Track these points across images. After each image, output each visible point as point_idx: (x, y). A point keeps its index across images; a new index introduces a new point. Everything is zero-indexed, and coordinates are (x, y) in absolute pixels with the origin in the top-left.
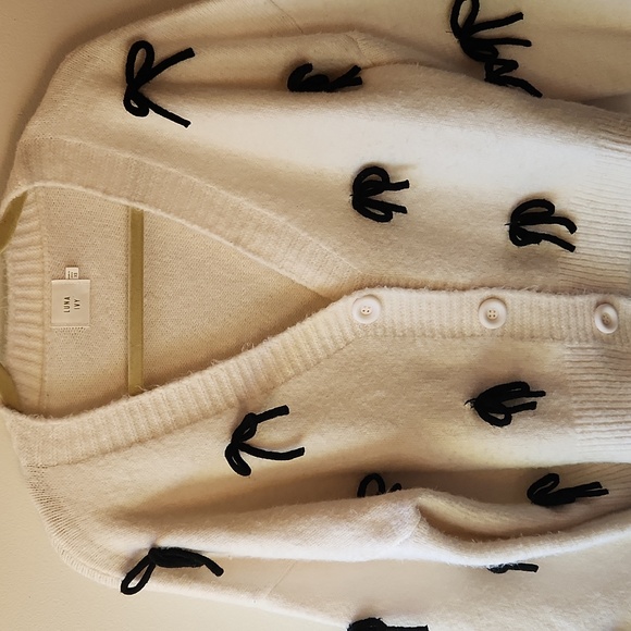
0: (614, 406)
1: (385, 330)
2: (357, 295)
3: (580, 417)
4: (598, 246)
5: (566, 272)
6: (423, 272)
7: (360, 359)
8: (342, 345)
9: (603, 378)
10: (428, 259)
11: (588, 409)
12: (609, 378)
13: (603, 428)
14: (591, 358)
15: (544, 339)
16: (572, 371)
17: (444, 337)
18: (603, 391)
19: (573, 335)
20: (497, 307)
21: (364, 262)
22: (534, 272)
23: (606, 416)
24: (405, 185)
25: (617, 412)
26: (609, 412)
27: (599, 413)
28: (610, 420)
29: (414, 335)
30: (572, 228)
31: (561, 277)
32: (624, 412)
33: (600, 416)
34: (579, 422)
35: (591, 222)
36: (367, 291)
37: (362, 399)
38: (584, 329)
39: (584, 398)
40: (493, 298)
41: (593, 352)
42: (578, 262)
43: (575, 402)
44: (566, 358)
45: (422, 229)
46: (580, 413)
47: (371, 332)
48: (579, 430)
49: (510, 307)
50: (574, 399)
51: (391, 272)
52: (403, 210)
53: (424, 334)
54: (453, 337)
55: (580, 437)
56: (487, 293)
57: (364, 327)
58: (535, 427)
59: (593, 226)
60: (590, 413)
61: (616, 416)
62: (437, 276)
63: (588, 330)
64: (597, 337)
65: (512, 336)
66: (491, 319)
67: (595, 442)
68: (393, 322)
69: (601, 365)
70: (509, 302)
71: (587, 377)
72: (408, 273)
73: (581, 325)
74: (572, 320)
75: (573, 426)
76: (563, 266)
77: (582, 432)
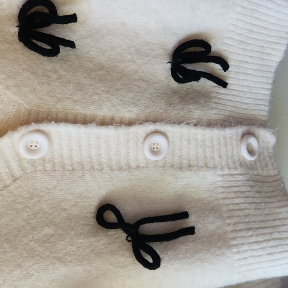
0: (263, 225)
1: (54, 165)
2: (23, 130)
3: (234, 238)
4: (245, 83)
5: (219, 106)
6: (92, 107)
7: (28, 195)
8: (8, 182)
9: (251, 200)
10: (96, 94)
11: (240, 230)
12: (255, 200)
13: (255, 247)
14: (239, 183)
15: (200, 168)
16: (224, 195)
17: (112, 170)
18: (252, 212)
19: (224, 163)
20: (159, 140)
21: (31, 97)
22: (191, 107)
23: (257, 235)
24: (73, 18)
25: (266, 231)
26: (259, 231)
27: (250, 233)
28: (260, 239)
29: (83, 169)
30: (225, 66)
31: (214, 111)
32: (271, 230)
33: (251, 236)
34: (234, 242)
35: (241, 61)
36: (35, 126)
37: (30, 237)
38: (232, 158)
39: (236, 220)
40: (156, 132)
41: (241, 178)
42: (229, 98)
43: (229, 224)
44: (219, 184)
45: (90, 65)
46: (234, 235)
47: (40, 167)
48: (235, 250)
49: (171, 139)
50: (228, 221)
51: (59, 106)
52: (71, 44)
53: (92, 168)
54: (121, 169)
55: (237, 257)
56: (151, 127)
57: (33, 163)
58: (196, 252)
59: (243, 65)
60: (243, 234)
61: (265, 234)
62: (105, 111)
63: (236, 158)
64: (243, 164)
65: (172, 166)
66: (154, 152)
67: (251, 260)
68: (62, 156)
69: (248, 189)
70: (170, 135)
71: (237, 201)
72: (77, 108)
73: (230, 154)
74: (223, 150)
75: (230, 247)
76: (216, 100)
77: (238, 252)
